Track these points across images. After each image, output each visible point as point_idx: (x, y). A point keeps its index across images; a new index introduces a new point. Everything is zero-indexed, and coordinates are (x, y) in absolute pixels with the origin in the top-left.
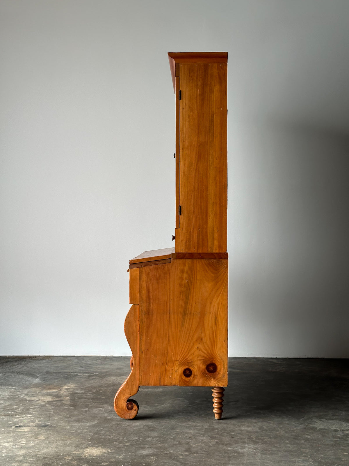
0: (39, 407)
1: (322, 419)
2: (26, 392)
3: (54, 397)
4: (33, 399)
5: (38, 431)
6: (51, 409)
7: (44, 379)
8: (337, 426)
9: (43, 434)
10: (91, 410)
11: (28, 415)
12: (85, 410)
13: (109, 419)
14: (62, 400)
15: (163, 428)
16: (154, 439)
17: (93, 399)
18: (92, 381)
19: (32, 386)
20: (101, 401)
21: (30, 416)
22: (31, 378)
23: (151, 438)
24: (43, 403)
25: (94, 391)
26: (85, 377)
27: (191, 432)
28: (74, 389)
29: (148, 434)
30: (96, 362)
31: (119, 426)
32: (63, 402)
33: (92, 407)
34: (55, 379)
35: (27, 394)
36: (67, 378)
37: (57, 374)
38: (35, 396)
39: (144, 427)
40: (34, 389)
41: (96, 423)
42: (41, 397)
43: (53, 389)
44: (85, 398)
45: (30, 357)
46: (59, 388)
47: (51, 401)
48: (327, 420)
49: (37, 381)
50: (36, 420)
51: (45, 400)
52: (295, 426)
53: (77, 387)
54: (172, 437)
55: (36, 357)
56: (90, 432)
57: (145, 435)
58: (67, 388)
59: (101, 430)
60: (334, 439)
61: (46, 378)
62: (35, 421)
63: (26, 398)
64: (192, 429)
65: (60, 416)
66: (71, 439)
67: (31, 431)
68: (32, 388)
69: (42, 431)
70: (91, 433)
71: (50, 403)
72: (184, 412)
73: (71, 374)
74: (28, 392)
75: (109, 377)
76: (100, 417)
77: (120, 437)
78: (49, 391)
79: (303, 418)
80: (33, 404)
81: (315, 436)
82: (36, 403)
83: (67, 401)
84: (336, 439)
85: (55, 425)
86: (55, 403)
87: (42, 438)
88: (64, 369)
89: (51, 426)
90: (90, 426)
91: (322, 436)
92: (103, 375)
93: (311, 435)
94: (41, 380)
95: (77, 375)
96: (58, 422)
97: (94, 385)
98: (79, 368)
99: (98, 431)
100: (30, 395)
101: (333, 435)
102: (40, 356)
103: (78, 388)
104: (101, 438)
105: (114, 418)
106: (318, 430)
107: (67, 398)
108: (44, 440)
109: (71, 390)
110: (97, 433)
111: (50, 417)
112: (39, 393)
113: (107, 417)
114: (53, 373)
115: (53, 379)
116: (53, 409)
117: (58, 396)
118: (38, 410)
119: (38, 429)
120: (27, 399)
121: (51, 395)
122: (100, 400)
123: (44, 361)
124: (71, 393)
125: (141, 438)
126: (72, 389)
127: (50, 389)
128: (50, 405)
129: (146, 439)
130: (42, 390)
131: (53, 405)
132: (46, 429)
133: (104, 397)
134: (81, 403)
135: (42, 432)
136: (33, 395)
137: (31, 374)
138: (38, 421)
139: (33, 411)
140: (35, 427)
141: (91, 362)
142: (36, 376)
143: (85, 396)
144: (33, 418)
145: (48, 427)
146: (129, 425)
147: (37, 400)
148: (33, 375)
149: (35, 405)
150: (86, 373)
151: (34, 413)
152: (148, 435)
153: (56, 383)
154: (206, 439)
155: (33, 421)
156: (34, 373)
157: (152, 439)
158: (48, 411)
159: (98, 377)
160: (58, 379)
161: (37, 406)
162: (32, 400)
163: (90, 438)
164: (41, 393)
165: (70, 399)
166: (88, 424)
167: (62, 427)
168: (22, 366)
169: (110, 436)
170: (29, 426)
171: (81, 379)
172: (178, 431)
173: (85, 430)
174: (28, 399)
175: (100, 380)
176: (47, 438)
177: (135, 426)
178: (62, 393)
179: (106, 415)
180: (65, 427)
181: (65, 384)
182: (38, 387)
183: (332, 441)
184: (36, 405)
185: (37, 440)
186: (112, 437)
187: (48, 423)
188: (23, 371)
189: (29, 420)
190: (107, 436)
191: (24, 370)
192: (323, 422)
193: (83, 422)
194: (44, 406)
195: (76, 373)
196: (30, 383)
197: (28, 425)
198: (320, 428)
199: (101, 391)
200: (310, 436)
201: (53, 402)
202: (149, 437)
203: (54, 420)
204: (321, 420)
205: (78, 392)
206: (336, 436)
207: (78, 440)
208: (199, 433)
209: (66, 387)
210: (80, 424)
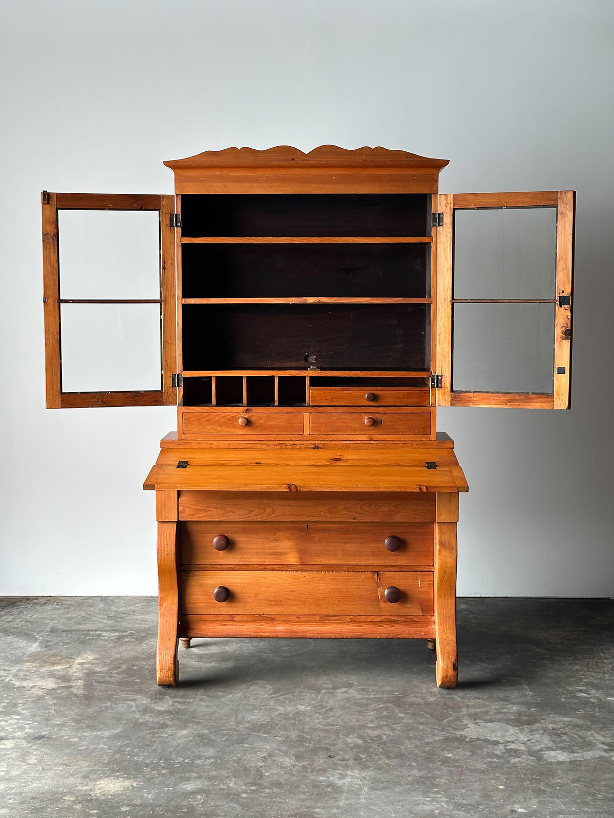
0: (33, 701)
1: (477, 721)
2: (15, 670)
3: (59, 681)
4: (25, 684)
5: (28, 747)
6: (51, 705)
7: (46, 644)
8: (499, 734)
9: (35, 753)
10: (115, 706)
11: (15, 717)
12: (106, 706)
13: (142, 724)
14: (71, 687)
15: (224, 741)
16: (207, 761)
17: (120, 684)
18: (123, 648)
19: (25, 659)
20: (132, 689)
21: (17, 719)
22: (25, 641)
23: (203, 760)
24: (40, 693)
25: (124, 667)
26: (113, 640)
27: (267, 747)
28: (93, 664)
29: (200, 752)
30: (134, 609)
31: (155, 737)
32: (73, 690)
33: (117, 699)
34: (64, 644)
35: (15, 676)
36: (83, 642)
37: (68, 633)
38: (28, 678)
39: (194, 738)
40: (28, 664)
41: (120, 732)
42: (38, 680)
43: (59, 664)
44: (108, 682)
45: (27, 599)
46: (68, 662)
47: (53, 689)
48: (486, 722)
49: (34, 647)
50: (27, 726)
51: (43, 685)
52: (433, 735)
53: (98, 659)
54: (236, 758)
55: (37, 598)
56: (109, 749)
57: (194, 755)
58: (81, 661)
59: (127, 745)
60: (488, 760)
61: (48, 641)
62: (25, 728)
63: (13, 682)
64: (269, 743)
65: (64, 719)
66: (78, 763)
67: (16, 748)
68: (24, 662)
69: (34, 747)
70: (111, 751)
72: (263, 707)
73: (91, 633)
74: (19, 671)
75: (151, 640)
76: (128, 720)
77: (154, 759)
78: (51, 669)
79: (448, 718)
80: (24, 695)
81: (460, 753)
82: (29, 692)
83: (78, 687)
84: (492, 760)
85: (55, 736)
86: (59, 691)
87: (33, 760)
88: (80, 624)
89: (48, 738)
90: (109, 738)
91: (471, 753)
92: (143, 634)
93: (454, 752)
94: (41, 647)
95: (99, 635)
97: (126, 655)
98: (105, 621)
99: (121, 746)
100: (21, 676)
101: (490, 751)
102: (43, 596)
103: (98, 662)
104: (125, 761)
105: (149, 721)
106: (467, 742)
107: (80, 683)
108: (35, 764)
109: (88, 666)
110: (119, 750)
111: (48, 720)
112: (35, 672)
113: (138, 719)
114: (63, 631)
115: (61, 644)
116: (55, 704)
117: (66, 678)
118: (31, 705)
119: (28, 744)
120: (15, 685)
121: (54, 676)
122: (132, 686)
123: (49, 607)
124: (88, 671)
125: (187, 761)
126: (89, 663)
127: (53, 664)
128: (51, 696)
129: (195, 762)
130: (42, 666)
131: (55, 696)
132: (41, 744)
133: (138, 681)
134: (101, 691)
135: (34, 749)
136: (26, 677)
137: (26, 634)
138: (30, 729)
139: (23, 709)
140: (24, 741)
141: (125, 608)
142: (34, 637)
143: (108, 679)
144: (22, 721)
145: (44, 739)
146: (171, 735)
148: (28, 636)
149: (27, 696)
150: (116, 631)
151: (23, 712)
152: (199, 754)
153: (64, 653)
154: (289, 760)
155: (21, 728)
156: (31, 633)
157: (205, 762)
158: (46, 709)
159: (134, 640)
160: (69, 643)
161: (29, 699)
162: (24, 687)
163: (108, 760)
164: (38, 673)
165: (84, 685)
166: (106, 734)
167: (66, 739)
168: (13, 617)
169: (140, 756)
170: (14, 739)
171: (106, 643)
172: (246, 745)
173: (101, 746)
174: (17, 684)
175: (136, 645)
176: (40, 761)
177: (181, 737)
178: (73, 673)
180: (70, 740)
181: (79, 654)
182: (35, 660)
183: (485, 763)
184: (29, 697)
185: (25, 765)
186: (141, 758)
187: (45, 731)
188: (14, 628)
189: (16, 726)
190: (134, 756)
191: (16, 626)
192: (479, 725)
193: (100, 730)
194: (41, 698)
195: (99, 632)
196: (22, 653)
197: (13, 735)
198: (471, 738)
199: (135, 668)
200: (453, 754)
201: (56, 690)
202: (199, 757)
204: (476, 723)
205: (98, 670)
206: (493, 753)
207: (88, 764)
208: (279, 750)
209: (79, 660)
210: (95, 733)
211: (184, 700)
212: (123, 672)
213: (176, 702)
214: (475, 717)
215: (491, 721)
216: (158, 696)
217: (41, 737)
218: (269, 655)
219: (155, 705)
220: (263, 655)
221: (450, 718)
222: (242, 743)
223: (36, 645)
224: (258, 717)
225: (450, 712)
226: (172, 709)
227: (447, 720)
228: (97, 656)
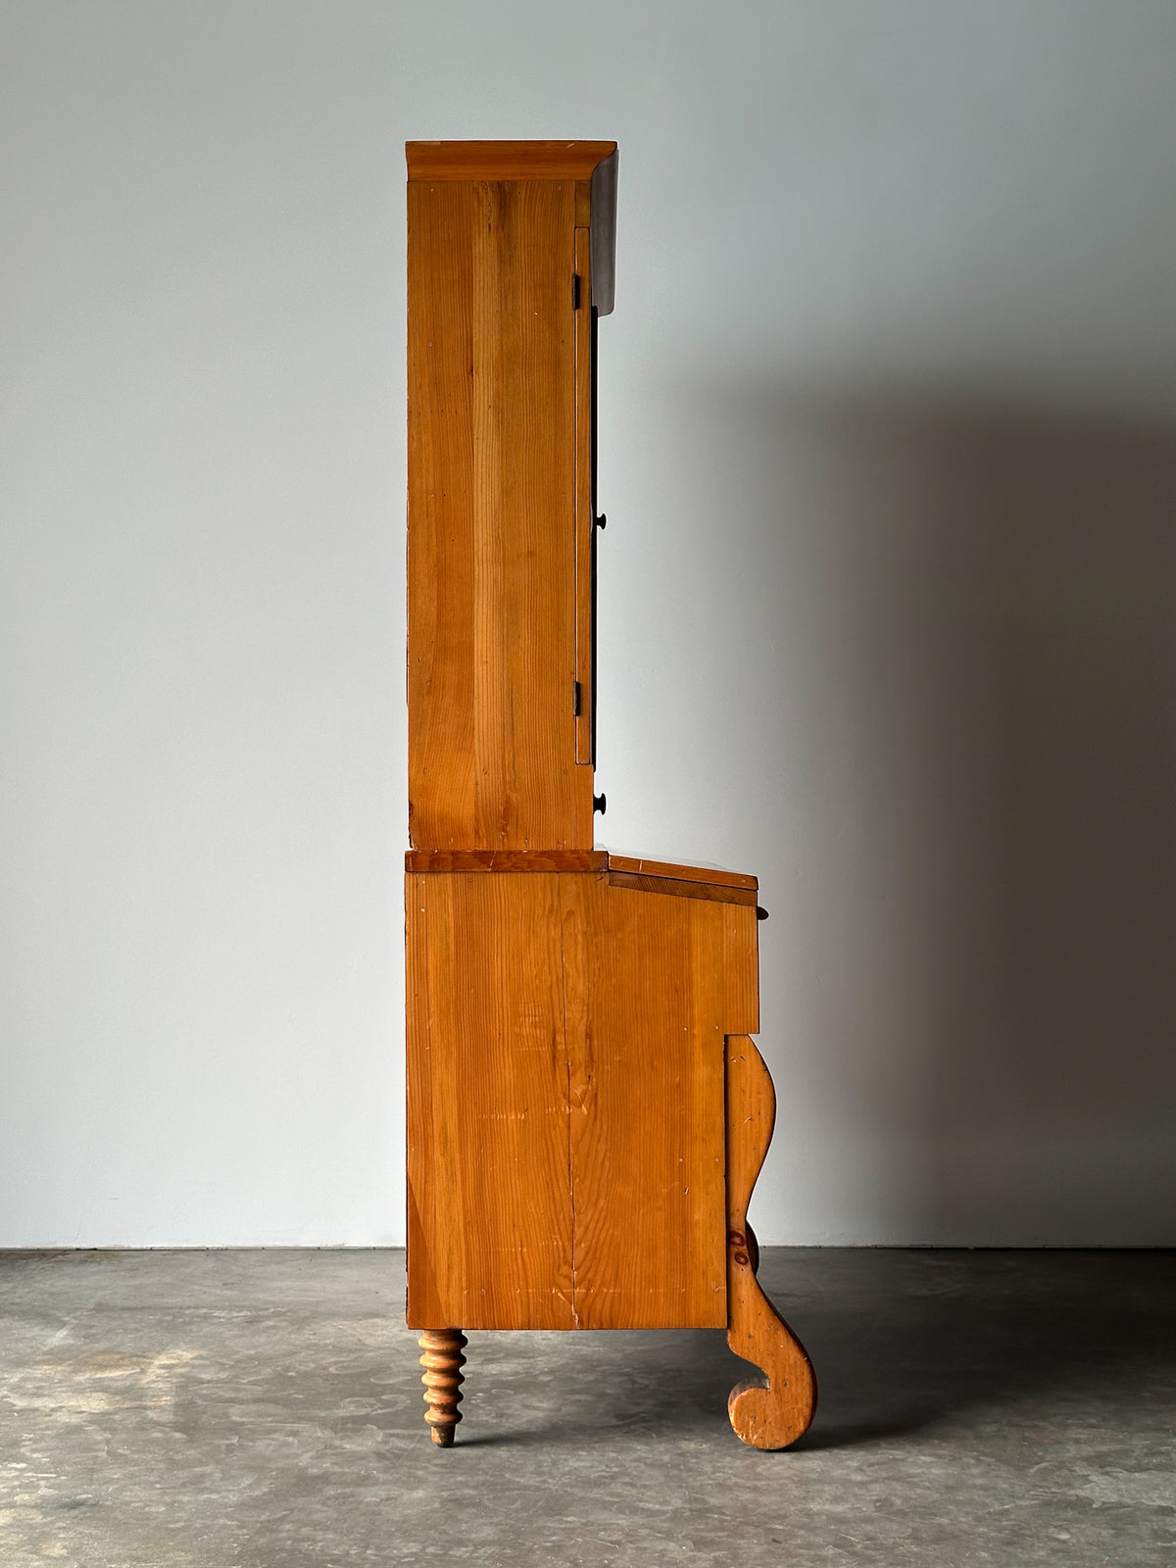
211: (412, 1432)
212: (266, 1381)
213: (393, 1435)
214: (1101, 1462)
215: (1141, 1469)
216: (350, 1425)
217: (75, 1505)
218: (596, 1349)
219: (344, 1441)
220: (581, 1350)
221: (1043, 1465)
222: (560, 1514)
223: (62, 1333)
224: (589, 1464)
225: (1040, 1454)
226: (383, 1448)
227: (1036, 1467)
228: (203, 1352)
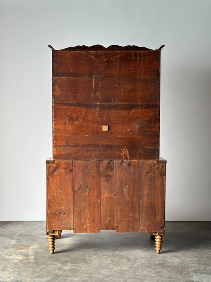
71: (21, 261)
96: (25, 278)
147: (13, 259)
179: (57, 271)
203: (23, 276)
